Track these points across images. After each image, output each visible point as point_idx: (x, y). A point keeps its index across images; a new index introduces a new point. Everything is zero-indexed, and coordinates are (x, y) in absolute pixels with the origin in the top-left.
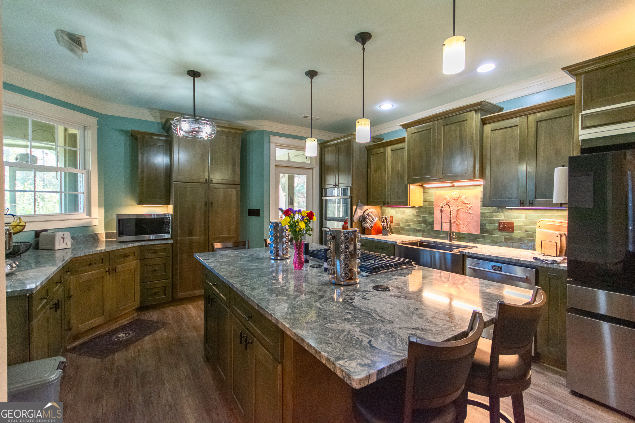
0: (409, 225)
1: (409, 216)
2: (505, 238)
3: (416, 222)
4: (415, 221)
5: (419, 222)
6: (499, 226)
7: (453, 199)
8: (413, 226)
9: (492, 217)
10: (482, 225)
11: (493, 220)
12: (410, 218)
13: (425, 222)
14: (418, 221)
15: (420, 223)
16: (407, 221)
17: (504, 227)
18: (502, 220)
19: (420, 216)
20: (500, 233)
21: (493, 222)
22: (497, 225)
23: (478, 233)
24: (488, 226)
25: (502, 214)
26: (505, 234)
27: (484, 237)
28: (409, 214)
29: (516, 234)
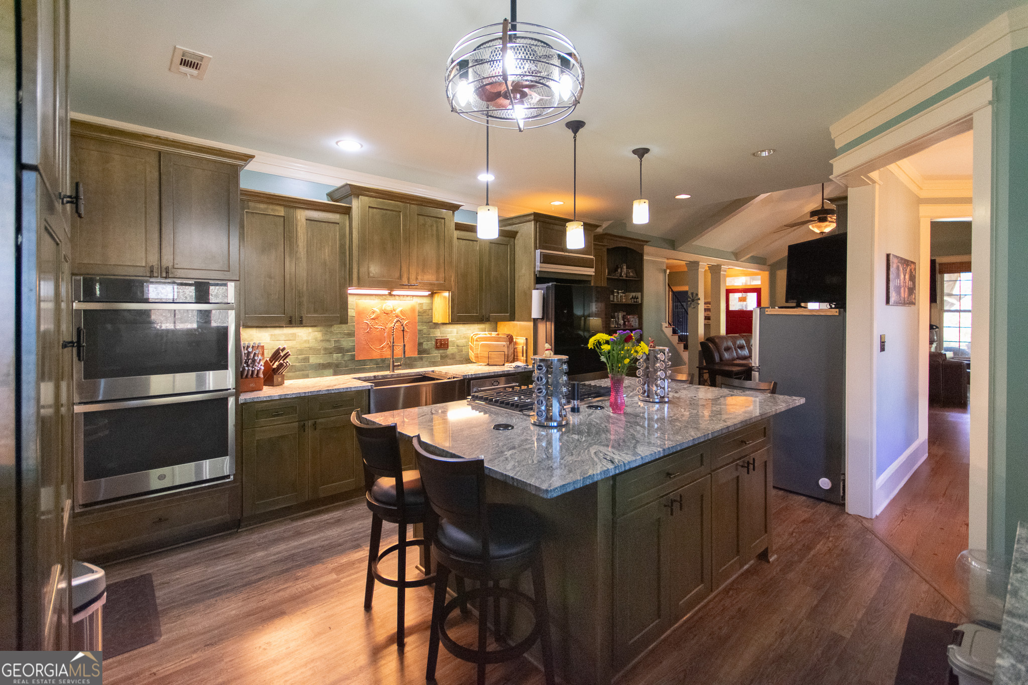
0: (306, 359)
1: (307, 341)
2: (441, 356)
3: (322, 352)
4: (320, 349)
5: (329, 352)
6: (437, 343)
7: (385, 313)
8: (314, 360)
9: (429, 334)
10: (420, 344)
11: (431, 337)
12: (307, 345)
13: (340, 350)
14: (325, 349)
15: (331, 353)
16: (301, 352)
17: (441, 344)
18: (439, 337)
19: (328, 341)
20: (437, 351)
21: (429, 339)
22: (434, 343)
23: (416, 355)
24: (425, 346)
25: (438, 330)
26: (441, 351)
27: (421, 359)
28: (305, 338)
29: (451, 350)
